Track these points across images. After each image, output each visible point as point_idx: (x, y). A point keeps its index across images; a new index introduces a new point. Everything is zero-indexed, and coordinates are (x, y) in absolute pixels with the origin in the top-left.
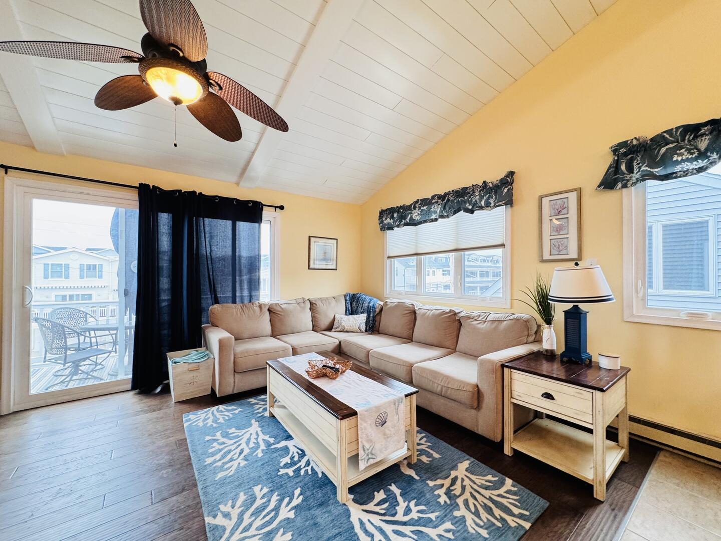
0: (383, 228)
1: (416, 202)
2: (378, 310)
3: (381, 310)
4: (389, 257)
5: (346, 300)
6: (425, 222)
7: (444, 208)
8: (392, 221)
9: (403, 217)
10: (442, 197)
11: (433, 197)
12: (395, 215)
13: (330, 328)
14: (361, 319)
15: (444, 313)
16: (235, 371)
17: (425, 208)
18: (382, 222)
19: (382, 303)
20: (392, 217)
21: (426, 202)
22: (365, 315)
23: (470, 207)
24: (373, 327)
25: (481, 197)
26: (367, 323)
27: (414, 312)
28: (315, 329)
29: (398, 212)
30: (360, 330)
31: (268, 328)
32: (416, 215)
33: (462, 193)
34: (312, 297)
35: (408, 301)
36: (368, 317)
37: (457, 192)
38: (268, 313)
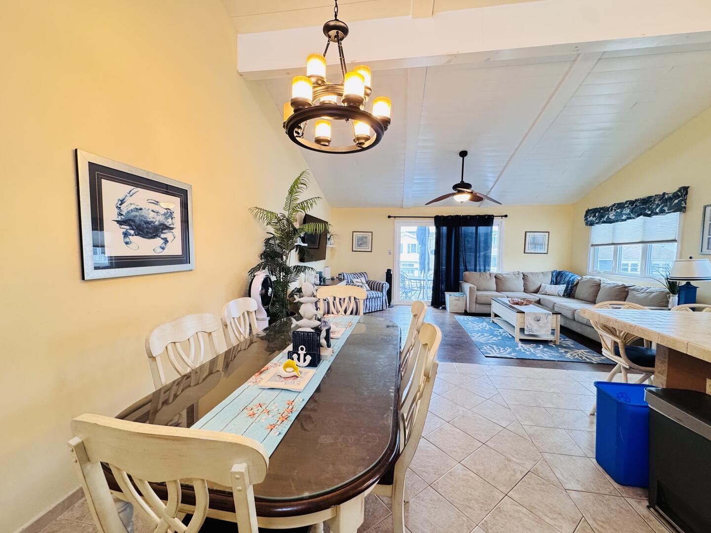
0: (587, 224)
1: (614, 205)
2: (575, 283)
3: (577, 283)
4: (592, 245)
5: (552, 275)
6: (617, 221)
7: (632, 212)
8: (594, 219)
9: (602, 216)
10: (632, 203)
11: (627, 202)
12: (597, 214)
13: (537, 292)
14: (562, 288)
15: (618, 286)
16: (476, 303)
17: (619, 210)
18: (586, 219)
19: (579, 278)
20: (595, 216)
21: (621, 206)
22: (565, 285)
23: (649, 213)
24: (570, 294)
25: (658, 205)
26: (566, 291)
27: (600, 285)
28: (525, 291)
29: (599, 212)
30: (559, 294)
31: (494, 287)
32: (612, 216)
33: (647, 201)
34: (525, 271)
35: (597, 278)
36: (567, 287)
37: (643, 199)
38: (494, 278)
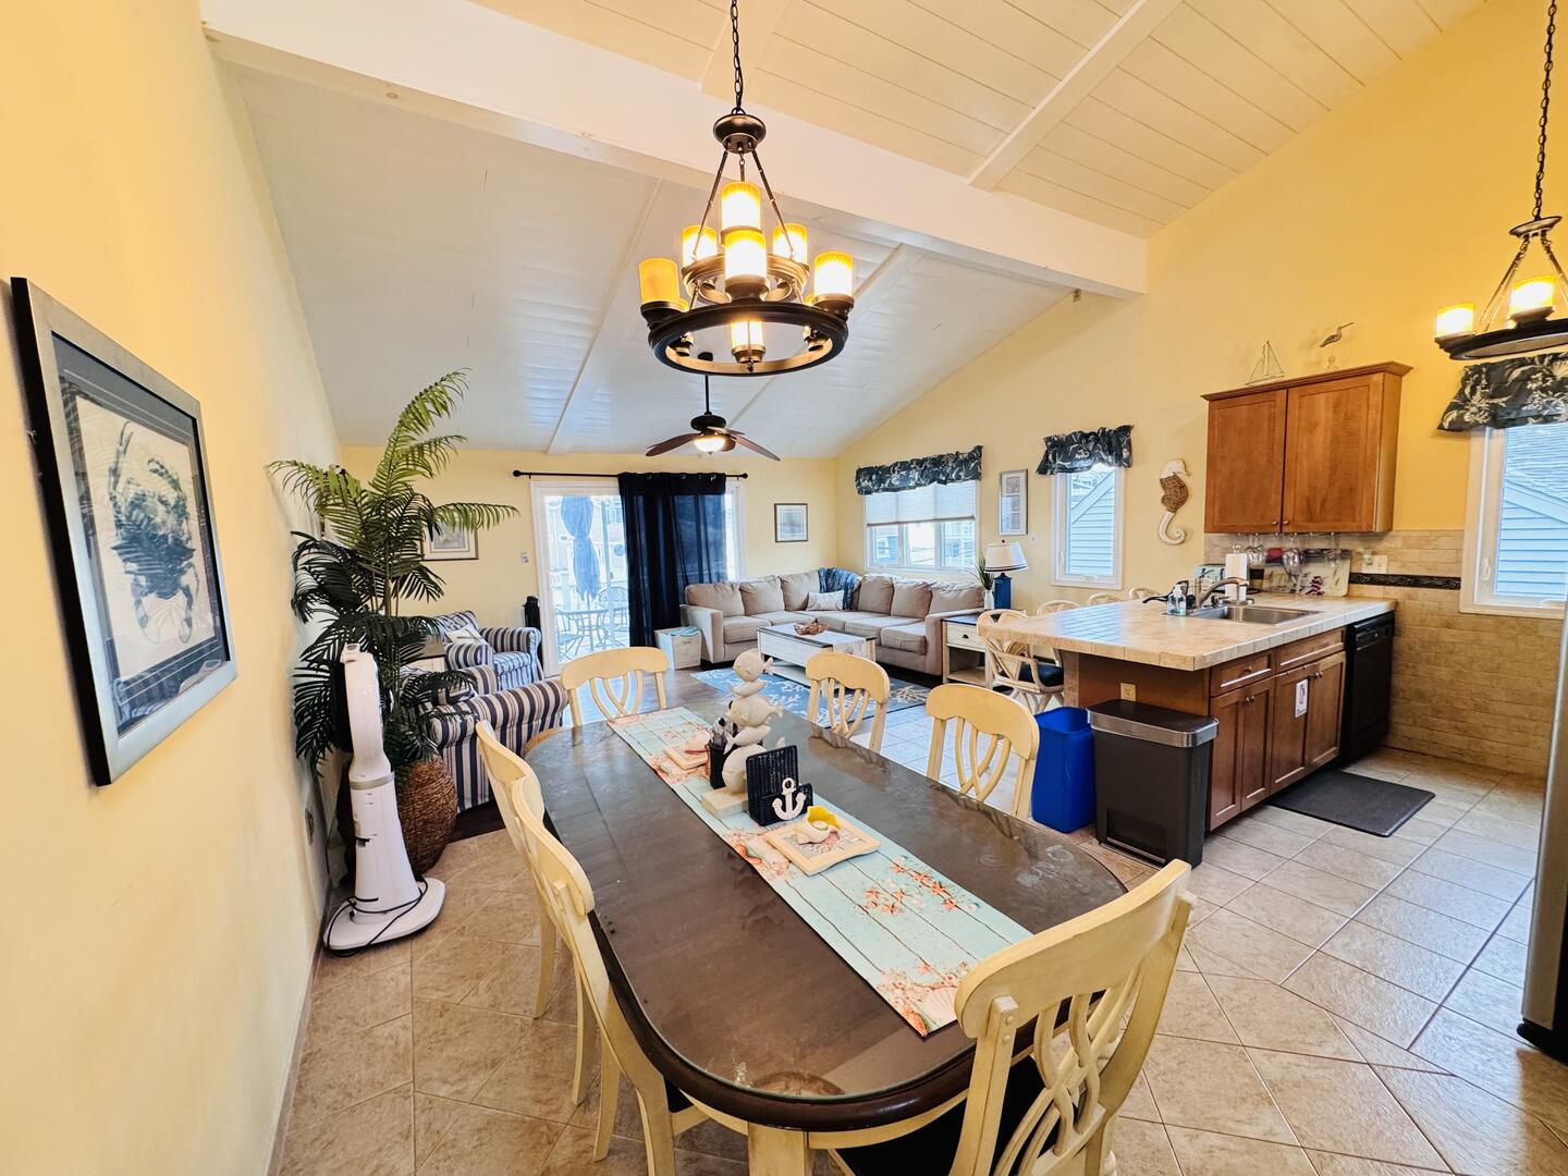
0: (860, 492)
1: (896, 464)
2: (856, 586)
3: (860, 586)
4: (869, 525)
5: (820, 577)
6: (904, 488)
7: (922, 476)
8: (870, 484)
9: (881, 481)
10: (920, 463)
11: (912, 461)
12: (874, 477)
13: (804, 607)
14: (838, 596)
15: (918, 585)
16: (725, 642)
17: (903, 473)
18: (859, 484)
19: (861, 578)
20: (870, 479)
21: (905, 466)
22: (843, 591)
23: (944, 478)
24: (851, 604)
25: (953, 469)
26: (845, 600)
27: (892, 586)
28: (787, 608)
29: (877, 473)
30: (837, 607)
31: (742, 607)
32: (895, 479)
33: (938, 461)
34: (783, 573)
35: (886, 576)
36: (846, 594)
37: (934, 459)
38: (739, 591)
